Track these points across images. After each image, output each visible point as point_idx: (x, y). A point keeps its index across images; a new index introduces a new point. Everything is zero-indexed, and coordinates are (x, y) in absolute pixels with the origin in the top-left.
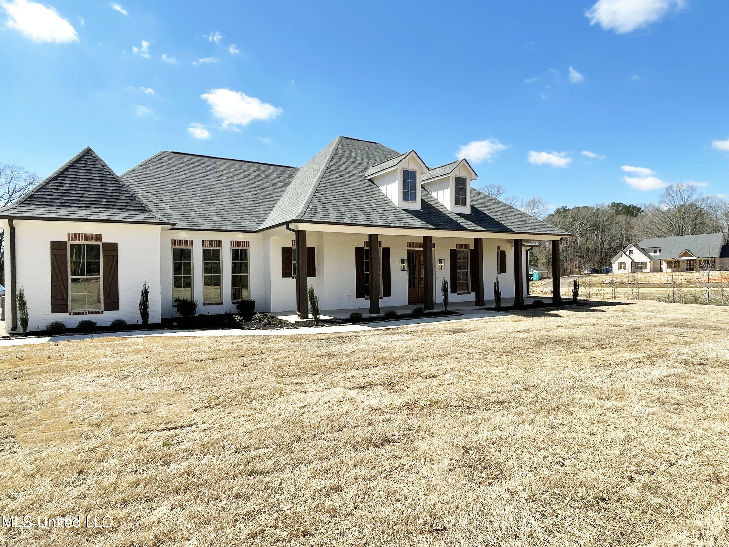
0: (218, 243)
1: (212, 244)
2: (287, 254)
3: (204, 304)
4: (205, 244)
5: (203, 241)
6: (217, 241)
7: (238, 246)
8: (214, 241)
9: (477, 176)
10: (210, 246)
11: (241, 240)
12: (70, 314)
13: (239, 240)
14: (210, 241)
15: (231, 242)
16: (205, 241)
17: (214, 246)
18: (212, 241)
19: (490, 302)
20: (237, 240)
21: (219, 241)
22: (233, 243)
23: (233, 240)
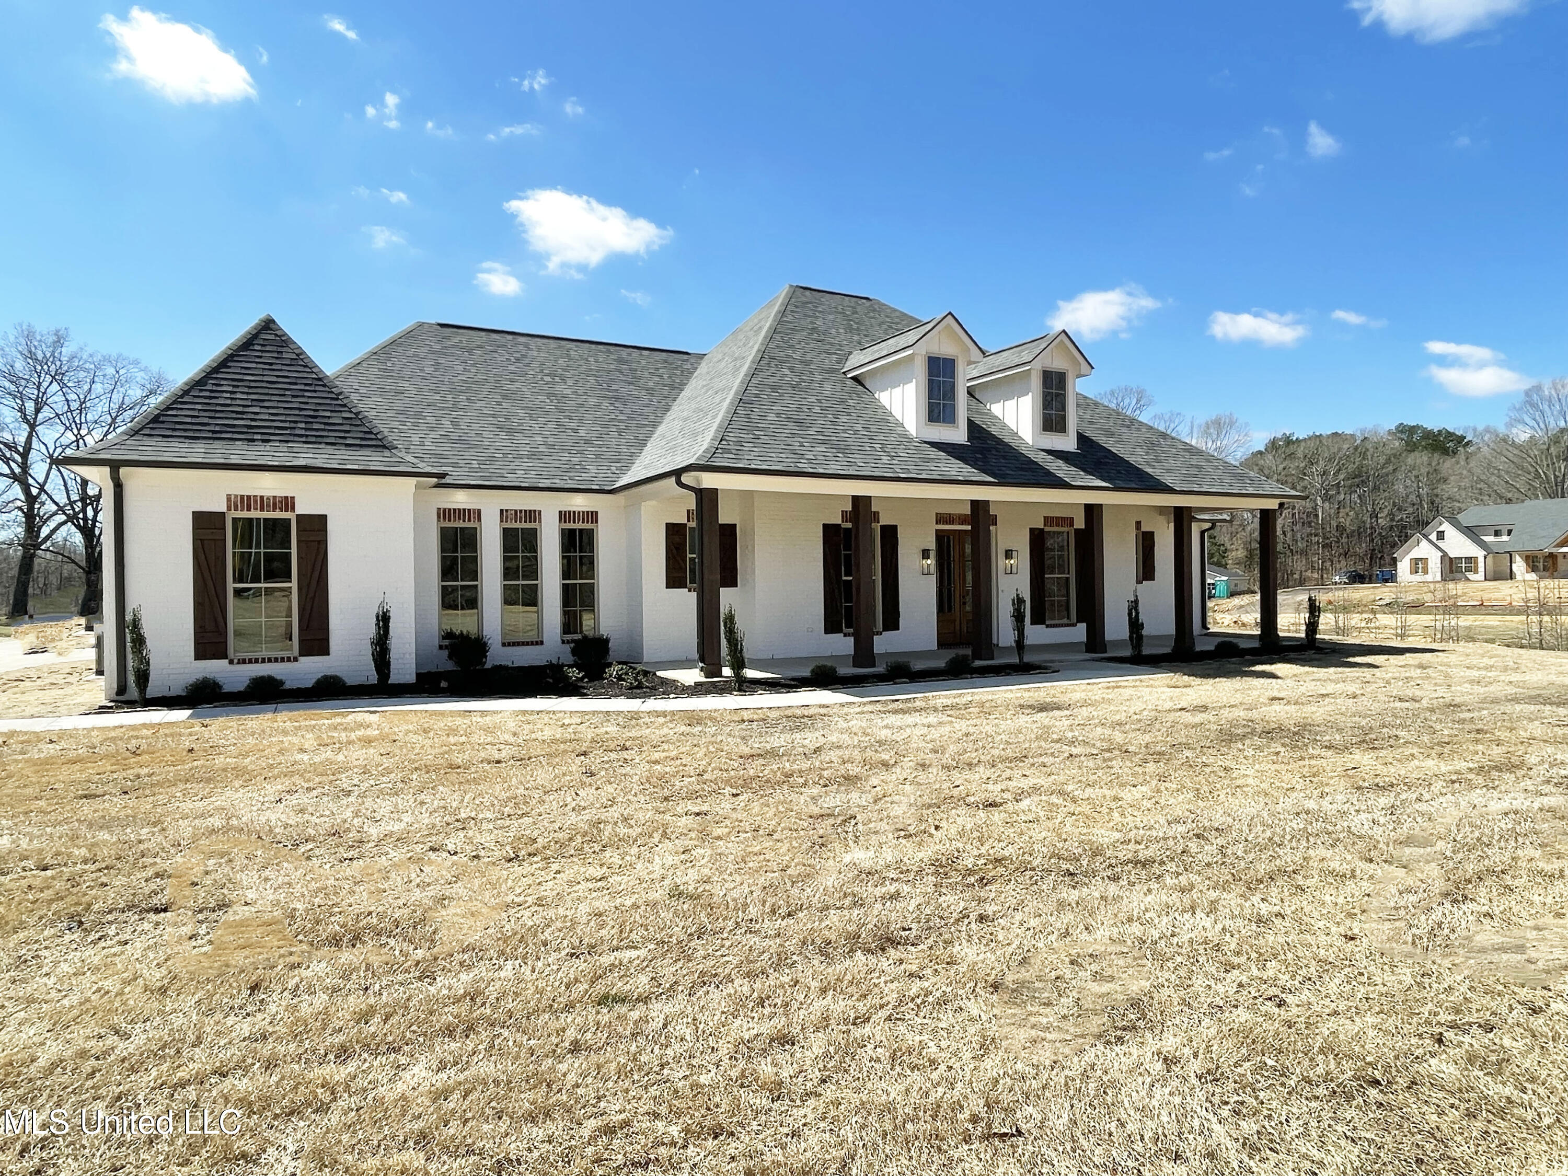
0: (533, 515)
1: (521, 518)
2: (677, 539)
3: (504, 645)
4: (507, 518)
5: (502, 511)
6: (530, 511)
7: (574, 522)
8: (525, 511)
9: (1092, 368)
10: (516, 521)
11: (581, 509)
12: (231, 662)
13: (577, 509)
14: (516, 511)
15: (560, 512)
16: (507, 511)
17: (525, 522)
18: (521, 511)
19: (1118, 644)
20: (572, 509)
21: (535, 511)
22: (564, 516)
23: (563, 509)
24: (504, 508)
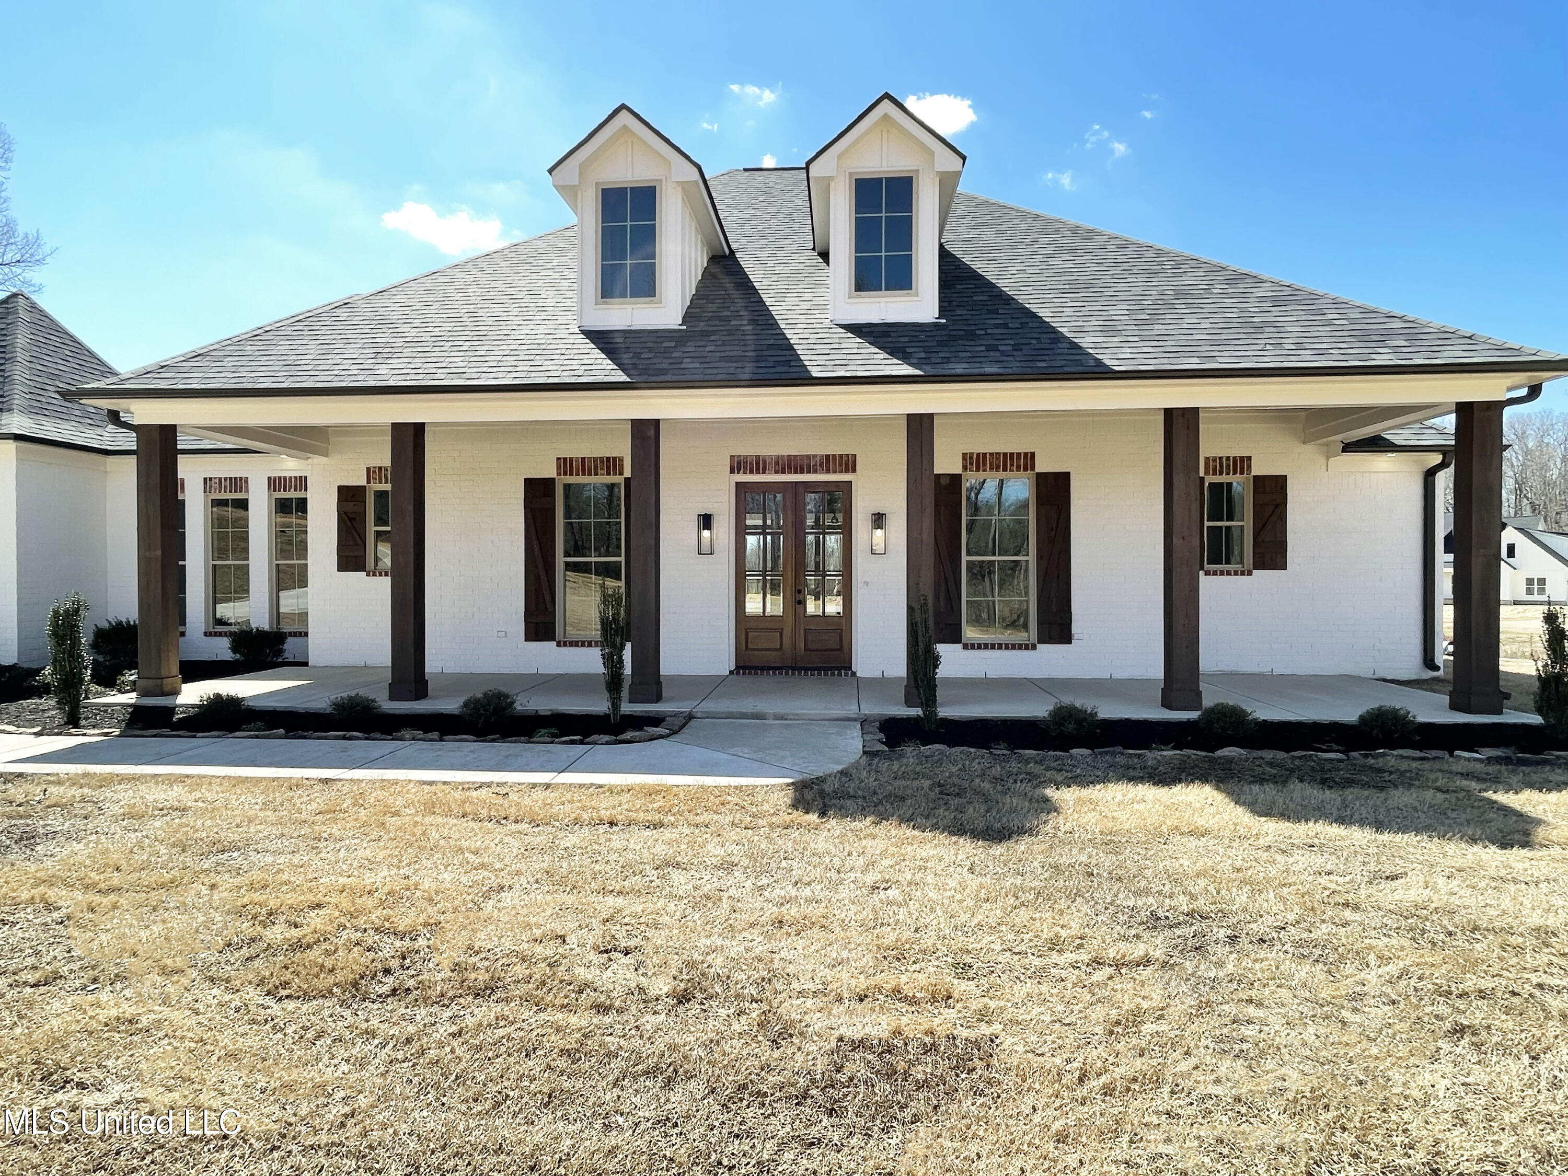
0: (238, 483)
1: (226, 487)
2: (350, 507)
3: (206, 634)
4: (211, 487)
5: (205, 479)
6: (236, 479)
7: (285, 490)
8: (231, 479)
9: (964, 158)
10: (220, 492)
11: (293, 474)
13: (288, 474)
14: (220, 479)
15: (269, 478)
16: (211, 479)
17: (230, 491)
18: (226, 479)
20: (282, 474)
21: (241, 479)
22: (275, 483)
23: (272, 475)
24: (208, 476)
